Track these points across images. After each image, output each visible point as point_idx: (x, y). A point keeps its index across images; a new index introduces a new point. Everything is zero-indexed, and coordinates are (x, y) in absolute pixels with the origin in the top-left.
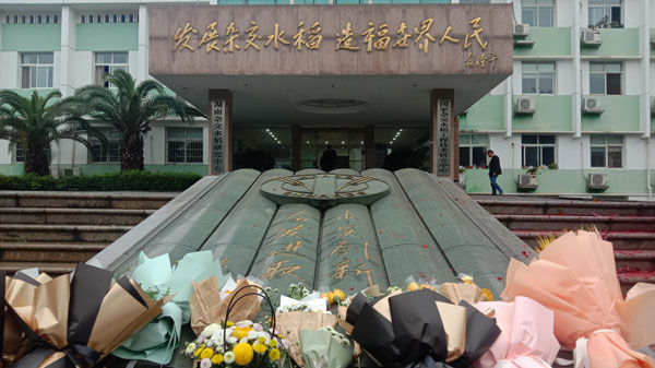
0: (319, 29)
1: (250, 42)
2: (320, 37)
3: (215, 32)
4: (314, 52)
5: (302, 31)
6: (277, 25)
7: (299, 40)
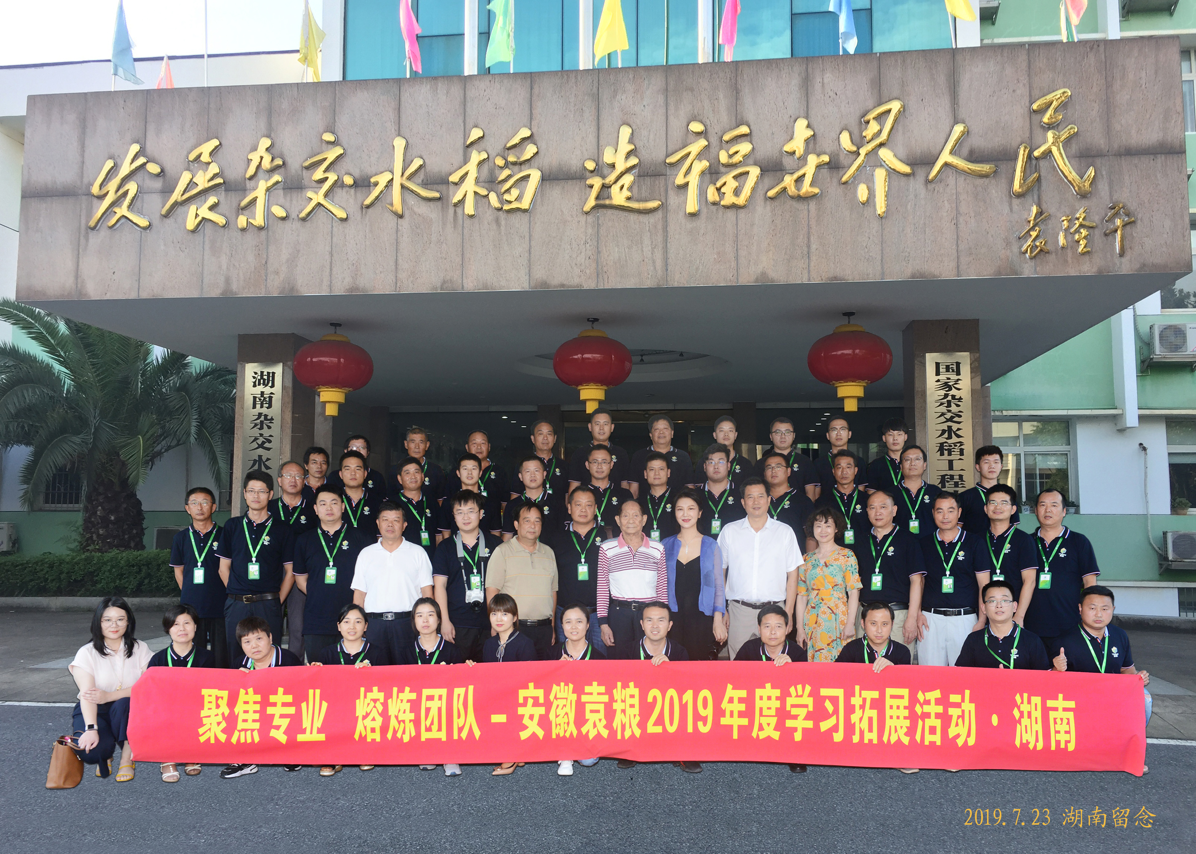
0: (530, 150)
1: (318, 197)
2: (535, 175)
3: (214, 169)
4: (515, 219)
5: (476, 157)
6: (399, 144)
7: (469, 186)
